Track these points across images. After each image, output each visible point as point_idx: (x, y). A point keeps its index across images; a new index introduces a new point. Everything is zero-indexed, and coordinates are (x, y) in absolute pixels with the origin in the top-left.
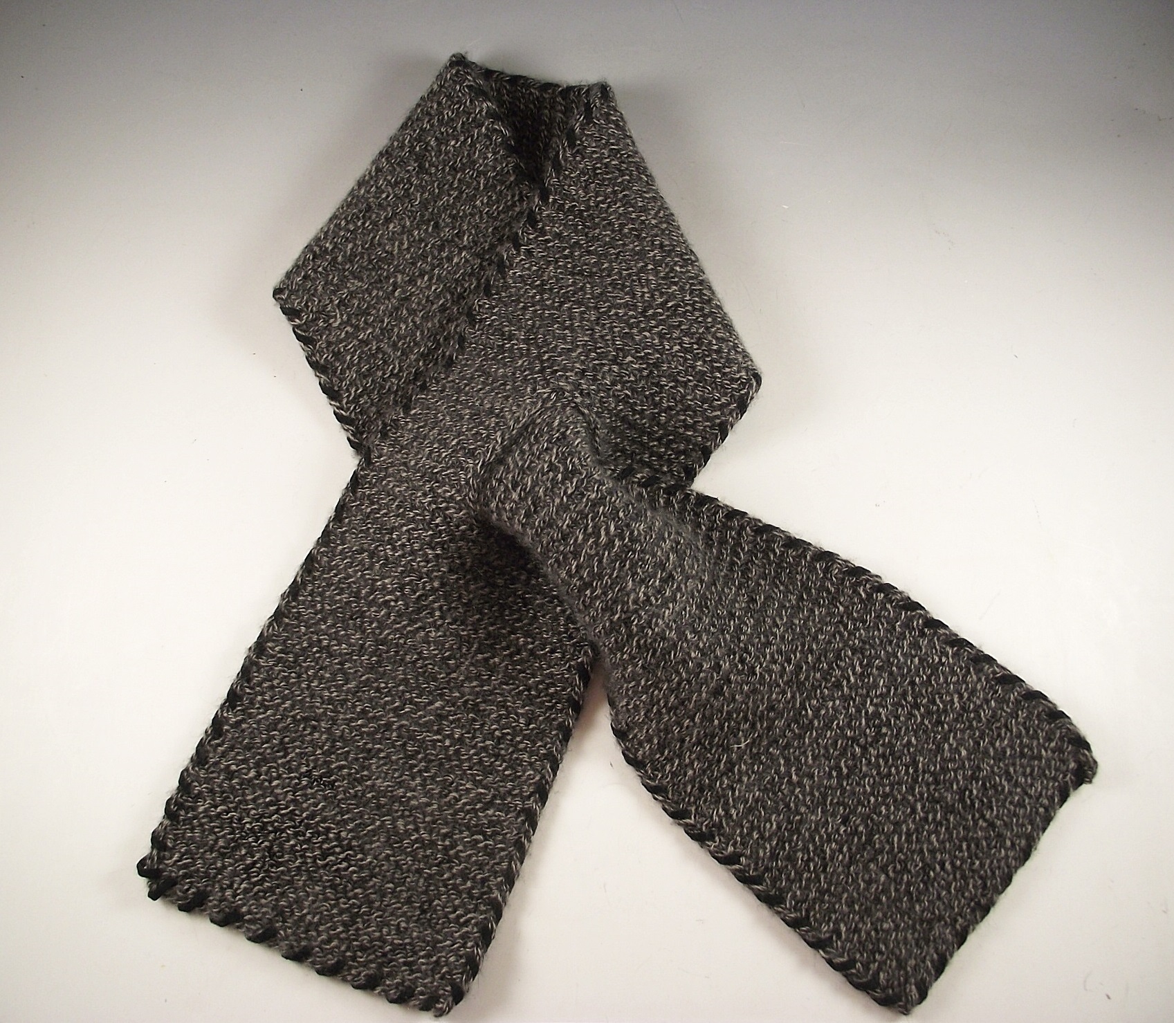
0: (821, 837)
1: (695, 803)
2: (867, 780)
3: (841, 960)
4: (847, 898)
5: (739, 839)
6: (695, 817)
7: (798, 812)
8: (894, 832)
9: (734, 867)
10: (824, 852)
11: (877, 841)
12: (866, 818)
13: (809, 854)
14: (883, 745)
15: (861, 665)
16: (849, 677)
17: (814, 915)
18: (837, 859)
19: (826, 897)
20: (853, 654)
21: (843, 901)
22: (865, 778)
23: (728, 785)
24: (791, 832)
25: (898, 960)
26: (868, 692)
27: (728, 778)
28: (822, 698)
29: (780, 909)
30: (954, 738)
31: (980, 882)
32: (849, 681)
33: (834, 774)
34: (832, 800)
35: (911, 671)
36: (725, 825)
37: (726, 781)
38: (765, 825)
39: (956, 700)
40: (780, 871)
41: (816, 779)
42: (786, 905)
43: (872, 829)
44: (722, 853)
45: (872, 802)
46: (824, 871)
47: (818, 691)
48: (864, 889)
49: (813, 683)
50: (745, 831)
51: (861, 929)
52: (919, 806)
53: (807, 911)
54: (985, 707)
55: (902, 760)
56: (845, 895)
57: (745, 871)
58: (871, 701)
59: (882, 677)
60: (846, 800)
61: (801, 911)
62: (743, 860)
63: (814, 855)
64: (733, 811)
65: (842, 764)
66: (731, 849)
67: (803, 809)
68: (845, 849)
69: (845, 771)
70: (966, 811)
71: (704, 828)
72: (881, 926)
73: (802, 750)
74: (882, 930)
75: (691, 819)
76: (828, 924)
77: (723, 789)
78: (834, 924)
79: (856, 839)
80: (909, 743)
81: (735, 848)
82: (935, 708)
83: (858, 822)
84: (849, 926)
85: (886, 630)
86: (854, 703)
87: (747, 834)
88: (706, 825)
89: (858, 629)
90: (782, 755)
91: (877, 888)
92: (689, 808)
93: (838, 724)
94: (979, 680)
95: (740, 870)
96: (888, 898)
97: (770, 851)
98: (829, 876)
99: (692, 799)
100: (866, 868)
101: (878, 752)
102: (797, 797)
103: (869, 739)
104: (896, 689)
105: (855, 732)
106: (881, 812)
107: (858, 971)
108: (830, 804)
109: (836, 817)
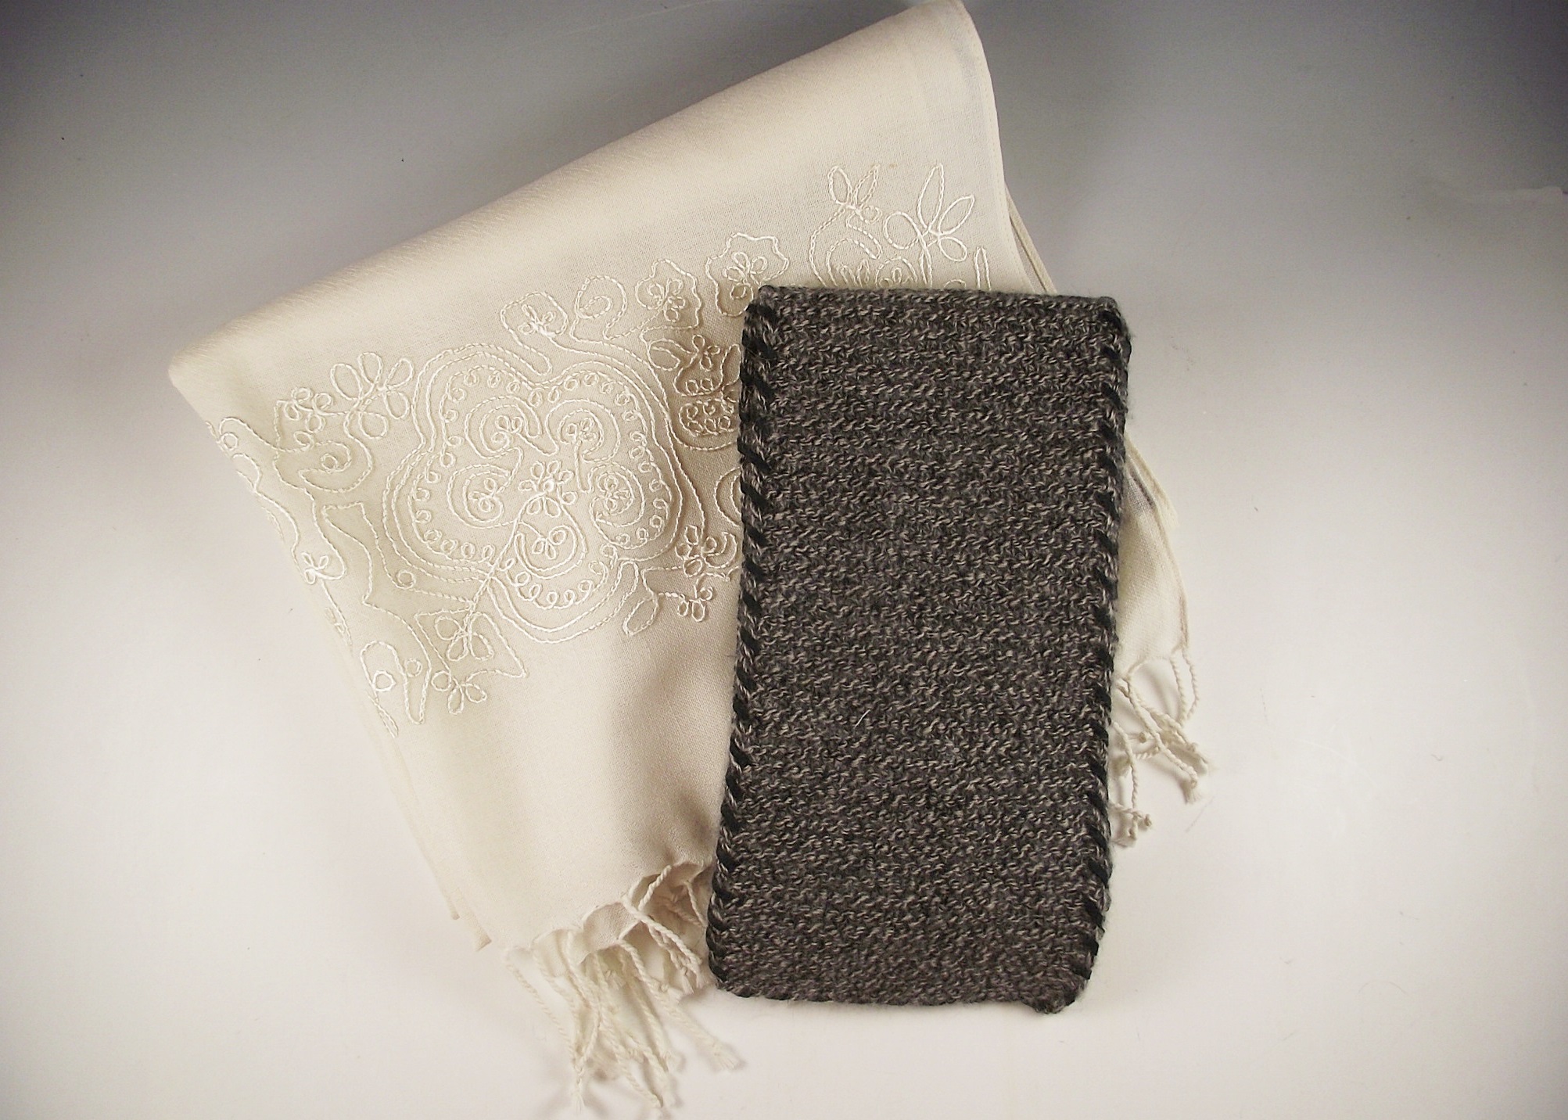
0: (819, 826)
1: (768, 685)
2: (901, 830)
3: (720, 917)
4: (779, 890)
5: (765, 751)
6: (754, 696)
7: (825, 789)
8: (870, 892)
9: (735, 764)
10: (807, 839)
11: (851, 882)
12: (864, 853)
13: (795, 826)
14: (945, 822)
15: (1008, 750)
16: (988, 746)
17: (742, 870)
18: (808, 856)
19: (766, 871)
20: (1014, 735)
21: (774, 889)
22: (901, 827)
23: (806, 703)
24: (804, 795)
25: (755, 965)
26: (985, 774)
27: (812, 699)
28: (951, 732)
29: (726, 834)
30: (999, 886)
31: (878, 987)
32: (984, 748)
33: (885, 797)
34: (858, 812)
35: (1035, 804)
36: (767, 729)
37: (808, 699)
38: (794, 766)
39: (1037, 867)
40: (762, 810)
41: (869, 783)
42: (734, 837)
43: (858, 869)
44: (741, 745)
45: (882, 850)
46: (790, 852)
47: (956, 723)
48: (798, 900)
49: (959, 712)
50: (776, 752)
51: (758, 921)
52: (911, 898)
53: (742, 860)
54: (1050, 902)
55: (943, 851)
56: (781, 887)
57: (739, 778)
58: (979, 783)
59: (1009, 780)
60: (868, 826)
61: (738, 853)
62: (748, 768)
63: (798, 832)
64: (785, 728)
65: (899, 797)
66: (750, 750)
67: (832, 791)
68: (822, 857)
69: (895, 804)
70: (935, 943)
71: (751, 712)
72: (775, 937)
73: (888, 750)
74: (772, 941)
75: (750, 693)
76: (743, 887)
77: (798, 703)
78: (747, 893)
79: (838, 861)
80: (964, 847)
81: (753, 753)
82: (1016, 850)
83: (855, 850)
84: (754, 908)
85: (1059, 755)
86: (967, 767)
87: (774, 756)
88: (755, 712)
89: (1042, 727)
90: (871, 734)
91: (806, 912)
92: (758, 685)
93: (935, 765)
94: (1075, 880)
95: (737, 772)
96: (805, 928)
97: (774, 788)
98: (788, 860)
99: (769, 680)
100: (820, 888)
101: (934, 822)
102: (839, 778)
103: (941, 806)
104: (1007, 800)
105: (938, 787)
106: (879, 865)
107: (721, 936)
108: (854, 814)
109: (846, 827)
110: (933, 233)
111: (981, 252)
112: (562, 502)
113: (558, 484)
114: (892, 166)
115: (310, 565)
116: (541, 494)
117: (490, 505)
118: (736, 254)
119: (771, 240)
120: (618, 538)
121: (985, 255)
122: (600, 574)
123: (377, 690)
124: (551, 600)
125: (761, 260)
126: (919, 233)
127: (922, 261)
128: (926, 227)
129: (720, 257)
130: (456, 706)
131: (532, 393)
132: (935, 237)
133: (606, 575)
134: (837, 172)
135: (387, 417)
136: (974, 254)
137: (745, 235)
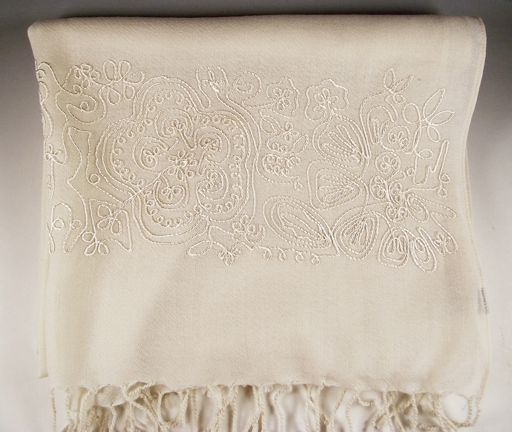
110: (427, 122)
111: (446, 143)
112: (186, 175)
113: (188, 165)
114: (420, 80)
115: (50, 152)
116: (178, 166)
117: (152, 161)
118: (325, 89)
119: (344, 90)
120: (206, 205)
121: (448, 144)
122: (189, 219)
123: (54, 227)
124: (160, 220)
125: (336, 98)
126: (420, 119)
127: (416, 133)
128: (425, 117)
129: (317, 87)
130: (89, 252)
131: (196, 115)
132: (427, 124)
133: (191, 220)
134: (391, 71)
135: (122, 96)
136: (443, 141)
137: (333, 82)
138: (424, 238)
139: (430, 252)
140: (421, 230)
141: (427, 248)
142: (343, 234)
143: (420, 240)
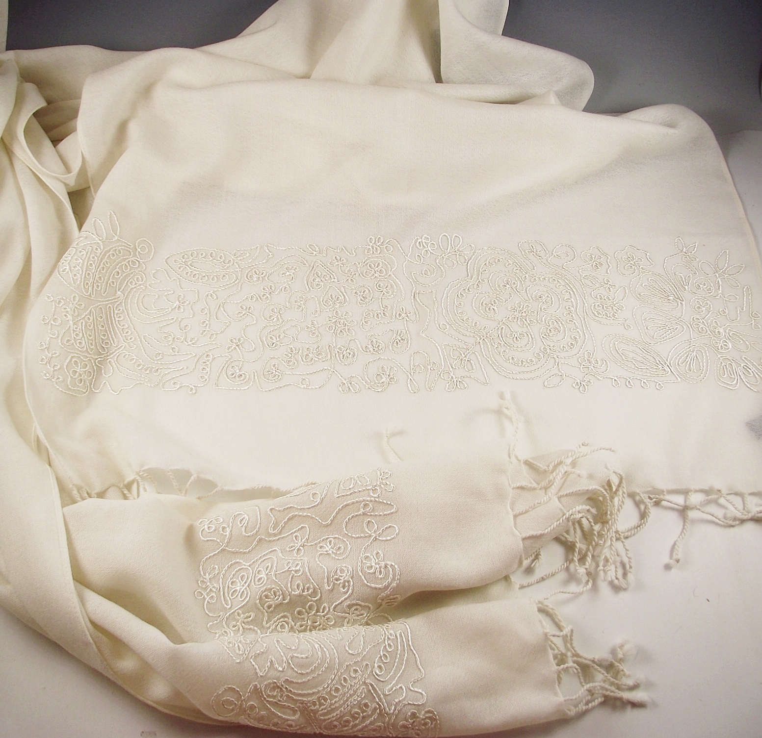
138: (749, 364)
139: (758, 375)
140: (745, 358)
141: (754, 373)
142: (678, 363)
143: (746, 366)
